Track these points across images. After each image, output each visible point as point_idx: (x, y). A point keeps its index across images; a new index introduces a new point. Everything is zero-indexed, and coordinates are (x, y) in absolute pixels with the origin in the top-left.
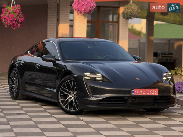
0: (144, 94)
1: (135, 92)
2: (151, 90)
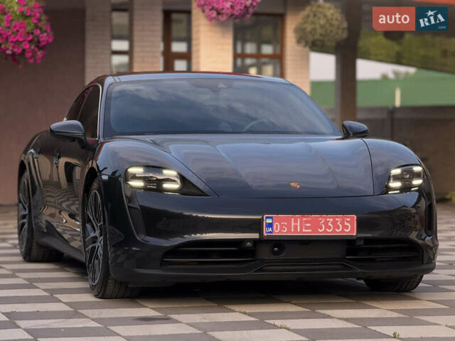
0: (307, 232)
1: (277, 225)
2: (330, 219)
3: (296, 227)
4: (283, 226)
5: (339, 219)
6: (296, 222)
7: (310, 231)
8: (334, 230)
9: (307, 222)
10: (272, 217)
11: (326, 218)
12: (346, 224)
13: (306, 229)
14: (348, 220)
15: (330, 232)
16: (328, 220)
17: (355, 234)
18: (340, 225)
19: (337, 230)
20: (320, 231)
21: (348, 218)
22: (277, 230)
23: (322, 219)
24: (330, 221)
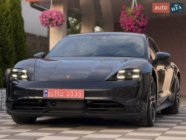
1: (49, 93)
2: (72, 91)
3: (57, 94)
4: (52, 94)
5: (76, 91)
6: (57, 92)
7: (63, 96)
8: (74, 96)
9: (62, 92)
12: (79, 93)
13: (61, 95)
14: (80, 91)
16: (71, 91)
17: (83, 98)
18: (77, 94)
20: (67, 96)
22: (49, 95)
23: (68, 91)
24: (71, 92)
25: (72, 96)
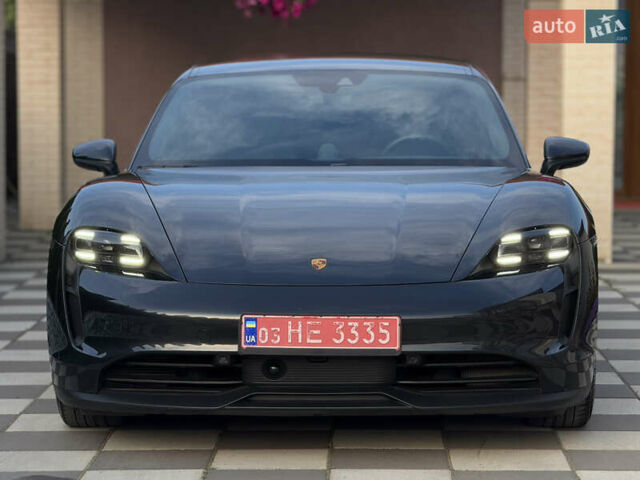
0: (313, 343)
1: (263, 332)
2: (354, 323)
3: (295, 335)
4: (273, 333)
5: (369, 322)
6: (295, 326)
7: (320, 341)
8: (360, 342)
9: (315, 327)
10: (255, 320)
11: (346, 321)
12: (382, 331)
13: (311, 339)
14: (386, 324)
15: (353, 344)
16: (350, 324)
17: (397, 348)
18: (372, 334)
19: (366, 341)
20: (337, 342)
21: (386, 321)
22: (263, 338)
23: (339, 323)
24: (353, 326)
25: (354, 342)
